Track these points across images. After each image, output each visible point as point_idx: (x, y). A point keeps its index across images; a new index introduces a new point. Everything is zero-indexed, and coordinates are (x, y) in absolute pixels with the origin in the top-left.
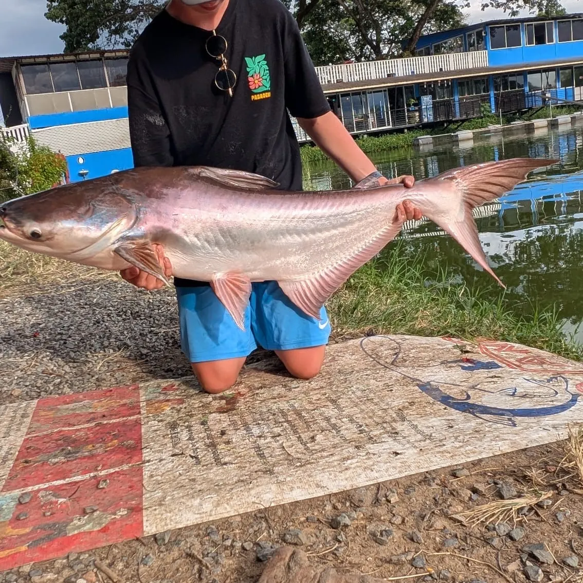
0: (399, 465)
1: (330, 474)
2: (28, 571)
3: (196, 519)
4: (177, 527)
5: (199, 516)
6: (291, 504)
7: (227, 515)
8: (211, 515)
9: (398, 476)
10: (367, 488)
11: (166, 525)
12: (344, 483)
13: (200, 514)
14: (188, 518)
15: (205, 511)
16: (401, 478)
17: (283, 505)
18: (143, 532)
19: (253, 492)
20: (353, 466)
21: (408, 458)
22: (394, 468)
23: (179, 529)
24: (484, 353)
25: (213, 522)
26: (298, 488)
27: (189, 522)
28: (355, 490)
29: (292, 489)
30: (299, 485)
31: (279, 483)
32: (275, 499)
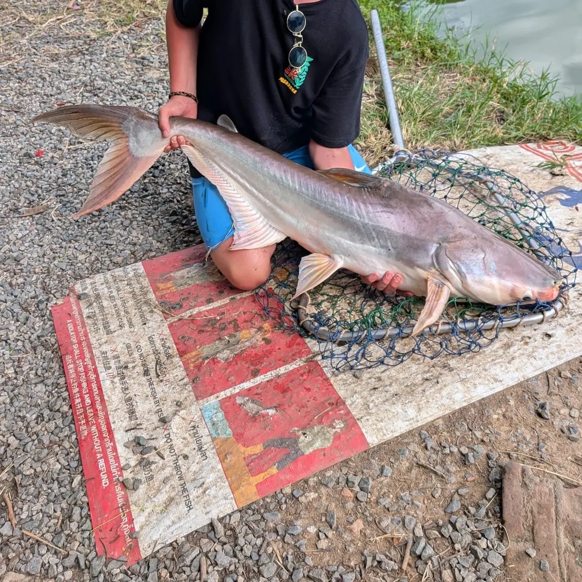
0: (555, 350)
1: (501, 366)
2: (290, 492)
3: (407, 426)
4: (395, 436)
5: (408, 423)
6: (480, 401)
7: (430, 419)
8: (418, 421)
9: (559, 363)
10: (537, 377)
11: (384, 435)
12: (516, 375)
13: (409, 420)
14: (400, 427)
15: (411, 417)
16: (562, 365)
17: (474, 403)
18: (368, 444)
19: (444, 393)
20: (516, 354)
21: (560, 341)
22: (552, 353)
23: (397, 437)
24: (573, 174)
25: (422, 427)
26: (480, 384)
27: (402, 430)
28: (527, 381)
29: (475, 386)
30: (480, 380)
31: (463, 381)
32: (466, 399)
